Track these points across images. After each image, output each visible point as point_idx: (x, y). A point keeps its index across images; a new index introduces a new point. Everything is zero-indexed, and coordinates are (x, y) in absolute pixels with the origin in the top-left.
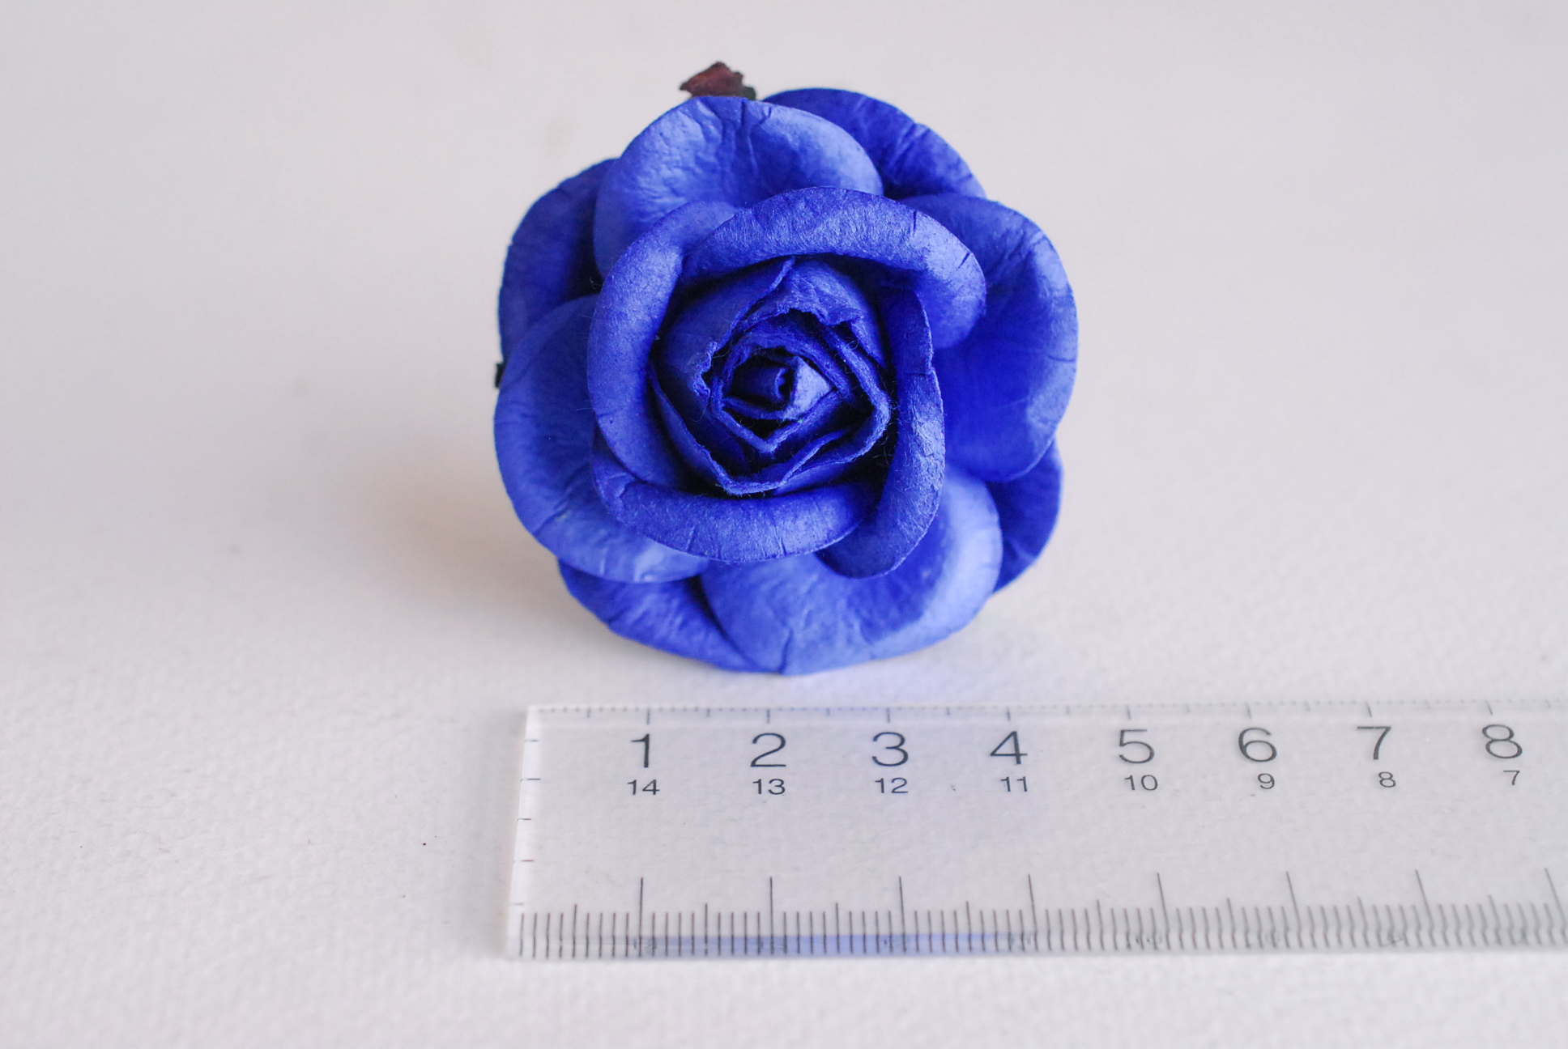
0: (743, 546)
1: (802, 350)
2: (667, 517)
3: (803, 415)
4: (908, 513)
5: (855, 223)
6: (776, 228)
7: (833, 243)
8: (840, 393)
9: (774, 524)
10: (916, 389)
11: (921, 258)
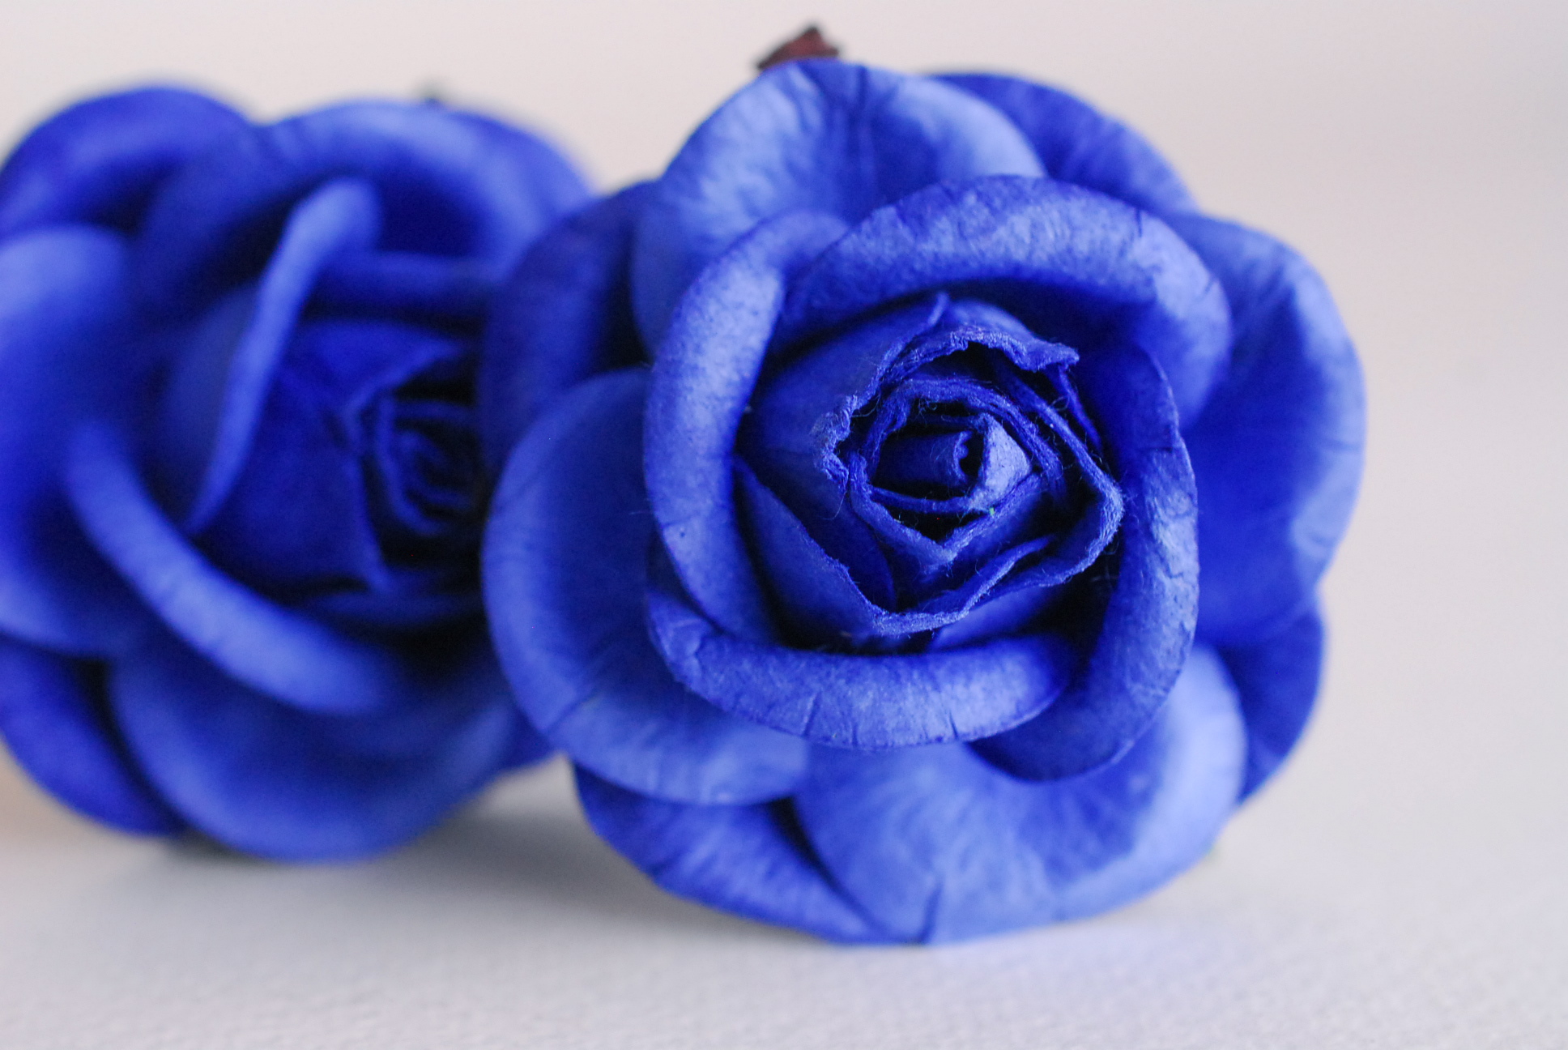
0: (891, 724)
1: (992, 404)
2: (772, 682)
3: (997, 506)
4: (1143, 667)
5: (1052, 224)
6: (934, 232)
7: (1019, 255)
8: (1045, 476)
9: (937, 688)
10: (1156, 470)
11: (1149, 282)
